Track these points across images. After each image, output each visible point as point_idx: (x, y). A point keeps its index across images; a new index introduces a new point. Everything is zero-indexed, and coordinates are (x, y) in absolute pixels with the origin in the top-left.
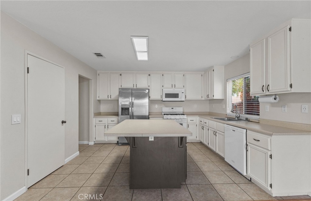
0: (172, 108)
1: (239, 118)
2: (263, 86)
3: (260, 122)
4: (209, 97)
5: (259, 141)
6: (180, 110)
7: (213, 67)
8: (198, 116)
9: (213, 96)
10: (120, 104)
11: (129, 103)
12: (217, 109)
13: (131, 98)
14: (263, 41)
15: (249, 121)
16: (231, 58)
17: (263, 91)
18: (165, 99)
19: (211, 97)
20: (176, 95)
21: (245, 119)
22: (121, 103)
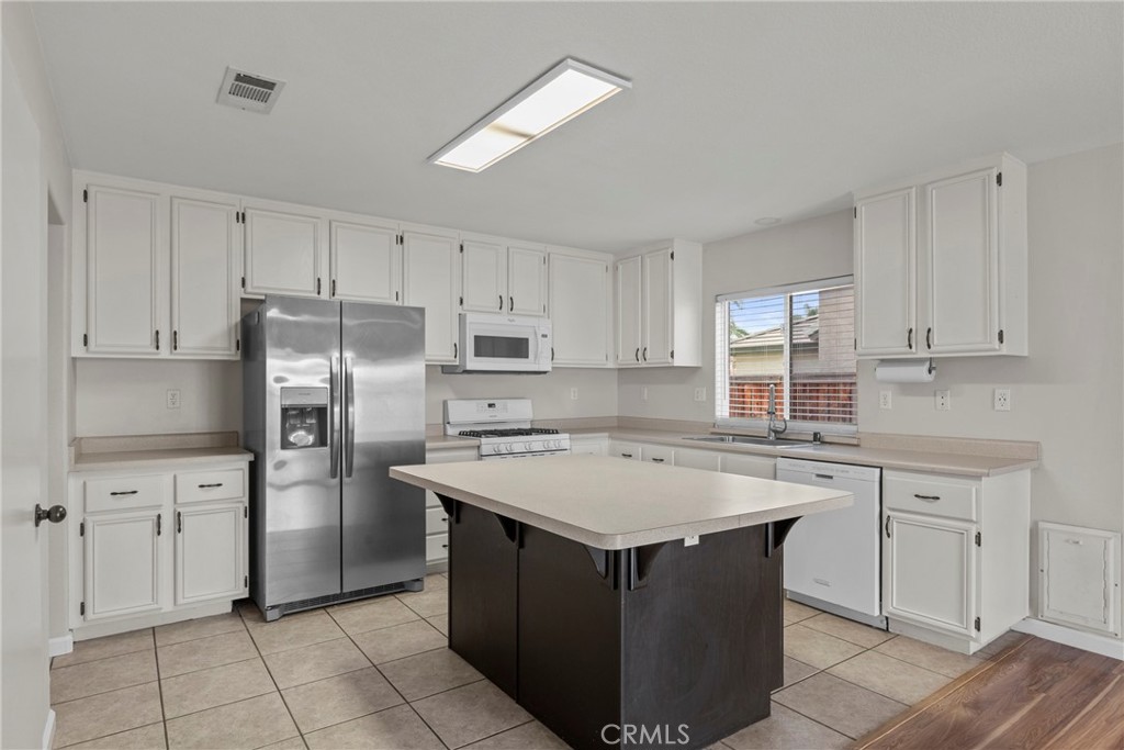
0: (490, 405)
1: (782, 436)
2: (911, 330)
3: (862, 444)
4: (648, 357)
5: (938, 498)
6: (519, 412)
7: (671, 240)
8: (607, 434)
9: (672, 356)
10: (272, 387)
11: (323, 381)
12: (660, 403)
13: (336, 354)
14: (906, 192)
15: (824, 443)
16: (757, 222)
17: (911, 347)
18: (473, 363)
19: (654, 358)
20: (517, 347)
21: (811, 438)
22: (279, 380)
